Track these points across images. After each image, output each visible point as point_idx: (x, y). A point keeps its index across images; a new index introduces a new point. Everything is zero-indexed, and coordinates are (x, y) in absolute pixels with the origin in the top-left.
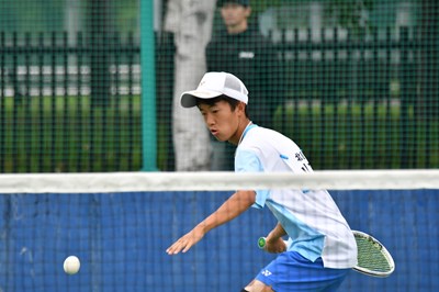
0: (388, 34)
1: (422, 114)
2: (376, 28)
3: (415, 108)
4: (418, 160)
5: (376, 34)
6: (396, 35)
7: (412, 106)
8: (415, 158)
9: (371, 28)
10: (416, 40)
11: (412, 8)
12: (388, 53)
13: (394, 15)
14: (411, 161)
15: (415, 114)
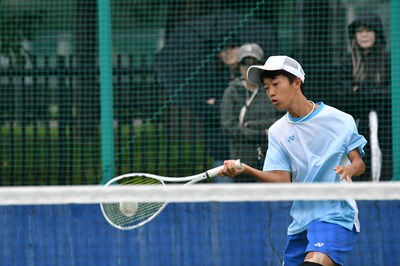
0: (46, 62)
1: (77, 135)
2: (35, 57)
3: (71, 129)
4: (74, 177)
5: (34, 62)
6: (53, 63)
7: (68, 127)
8: (71, 174)
9: (30, 56)
10: (71, 67)
11: (72, 40)
12: (46, 79)
13: (56, 45)
14: (68, 177)
15: (71, 135)
